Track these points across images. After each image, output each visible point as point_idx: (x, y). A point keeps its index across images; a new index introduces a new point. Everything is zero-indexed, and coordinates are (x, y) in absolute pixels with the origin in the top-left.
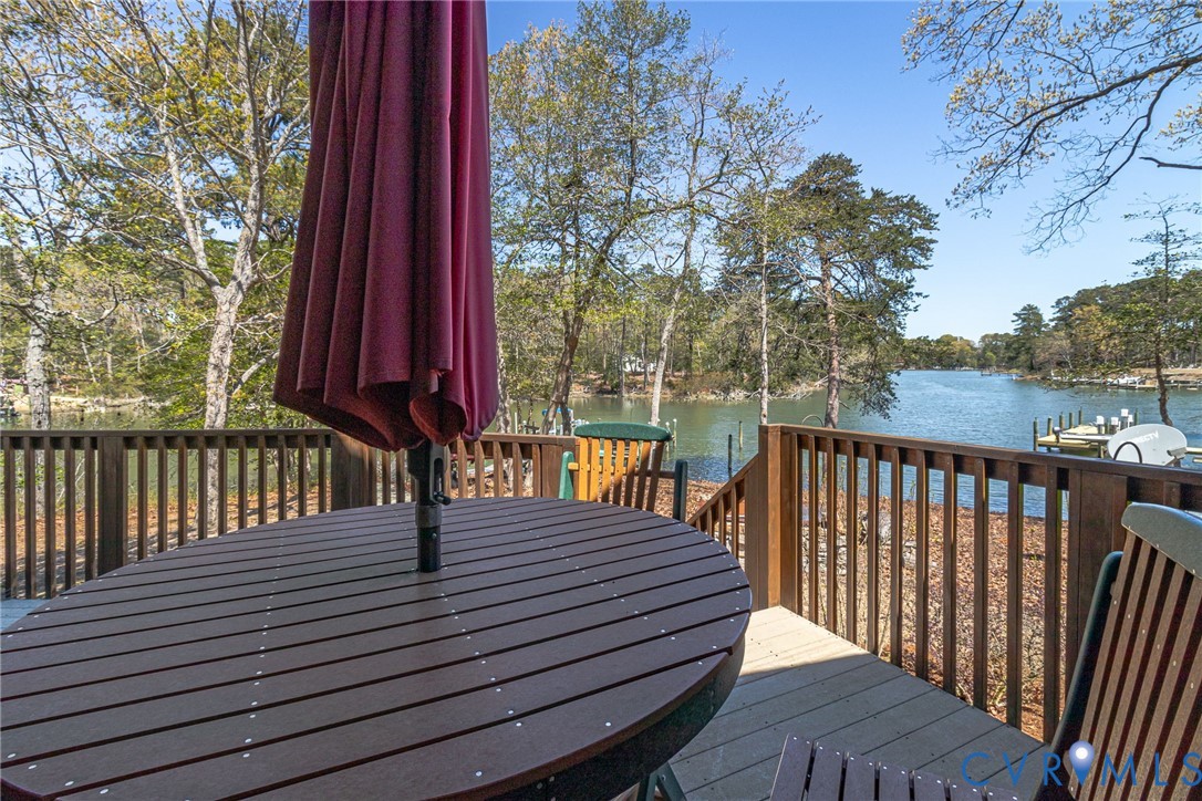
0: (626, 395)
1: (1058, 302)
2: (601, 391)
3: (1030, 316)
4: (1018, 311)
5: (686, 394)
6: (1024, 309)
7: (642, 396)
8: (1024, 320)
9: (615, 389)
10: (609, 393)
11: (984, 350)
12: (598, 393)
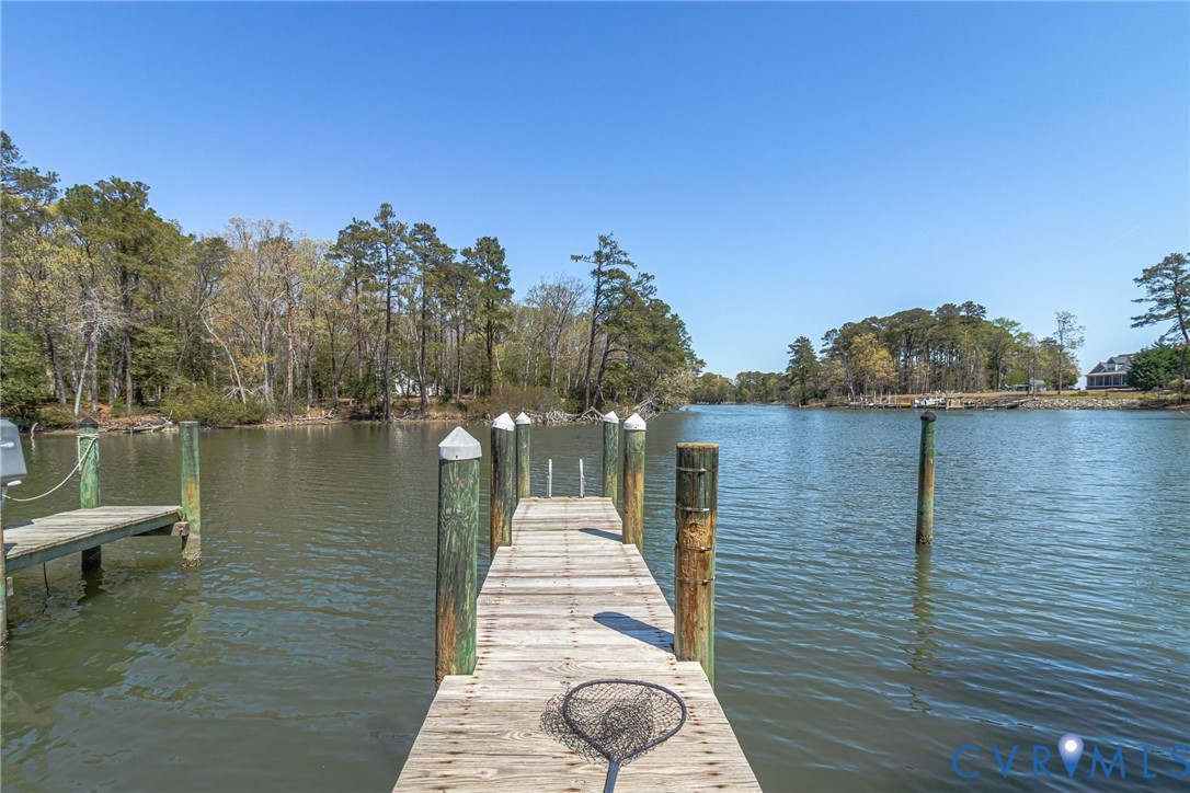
0: (395, 420)
1: (828, 335)
2: (356, 416)
3: (801, 348)
4: (792, 343)
5: (484, 417)
6: (798, 341)
7: (419, 421)
8: (797, 352)
9: (378, 412)
10: (368, 418)
11: (740, 387)
12: (351, 418)
